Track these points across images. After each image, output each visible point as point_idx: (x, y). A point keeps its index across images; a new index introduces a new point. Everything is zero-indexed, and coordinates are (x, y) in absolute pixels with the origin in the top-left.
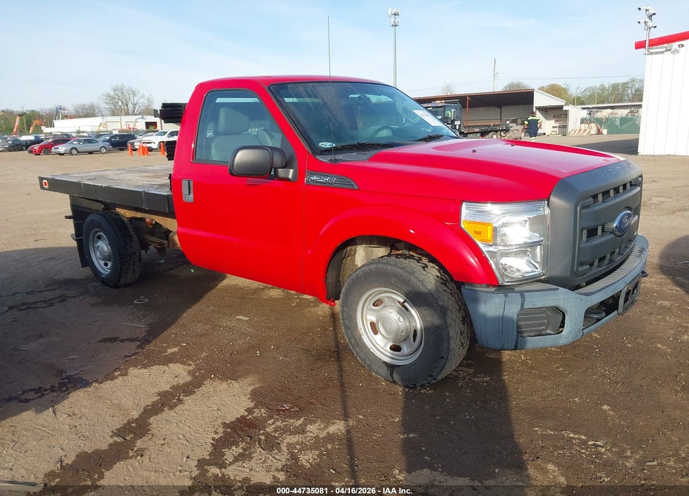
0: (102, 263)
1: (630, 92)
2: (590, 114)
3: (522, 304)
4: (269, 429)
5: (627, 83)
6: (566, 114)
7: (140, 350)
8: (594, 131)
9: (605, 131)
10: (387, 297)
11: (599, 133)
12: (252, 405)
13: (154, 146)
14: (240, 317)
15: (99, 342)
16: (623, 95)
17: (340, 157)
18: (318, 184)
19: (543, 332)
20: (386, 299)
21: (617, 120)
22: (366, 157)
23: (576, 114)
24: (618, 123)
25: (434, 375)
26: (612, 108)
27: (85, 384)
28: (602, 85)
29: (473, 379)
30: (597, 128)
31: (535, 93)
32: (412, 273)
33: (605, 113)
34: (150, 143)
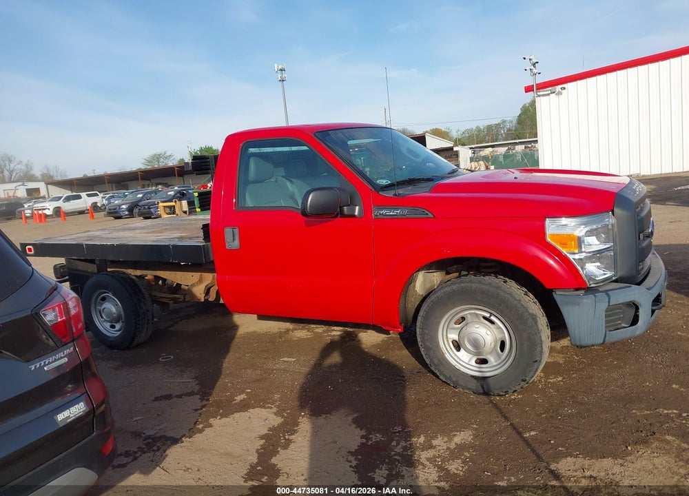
0: (108, 325)
1: (502, 132)
2: (474, 153)
3: (609, 302)
4: (399, 449)
5: (499, 124)
6: (456, 154)
7: (204, 403)
8: (483, 168)
9: (492, 167)
10: (470, 314)
11: (487, 168)
12: (363, 433)
13: (48, 212)
14: (285, 359)
15: (152, 401)
16: (497, 135)
17: (400, 191)
18: (388, 217)
19: (619, 326)
20: (469, 316)
21: (500, 156)
22: (425, 190)
23: (465, 153)
24: (501, 159)
25: (527, 379)
26: (492, 146)
27: (175, 441)
28: (478, 127)
29: (548, 381)
30: (485, 164)
31: (427, 137)
32: (499, 288)
33: (488, 151)
34: (44, 209)
